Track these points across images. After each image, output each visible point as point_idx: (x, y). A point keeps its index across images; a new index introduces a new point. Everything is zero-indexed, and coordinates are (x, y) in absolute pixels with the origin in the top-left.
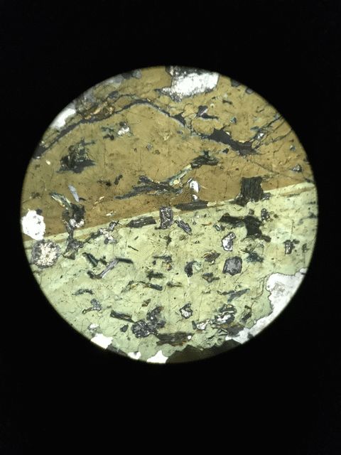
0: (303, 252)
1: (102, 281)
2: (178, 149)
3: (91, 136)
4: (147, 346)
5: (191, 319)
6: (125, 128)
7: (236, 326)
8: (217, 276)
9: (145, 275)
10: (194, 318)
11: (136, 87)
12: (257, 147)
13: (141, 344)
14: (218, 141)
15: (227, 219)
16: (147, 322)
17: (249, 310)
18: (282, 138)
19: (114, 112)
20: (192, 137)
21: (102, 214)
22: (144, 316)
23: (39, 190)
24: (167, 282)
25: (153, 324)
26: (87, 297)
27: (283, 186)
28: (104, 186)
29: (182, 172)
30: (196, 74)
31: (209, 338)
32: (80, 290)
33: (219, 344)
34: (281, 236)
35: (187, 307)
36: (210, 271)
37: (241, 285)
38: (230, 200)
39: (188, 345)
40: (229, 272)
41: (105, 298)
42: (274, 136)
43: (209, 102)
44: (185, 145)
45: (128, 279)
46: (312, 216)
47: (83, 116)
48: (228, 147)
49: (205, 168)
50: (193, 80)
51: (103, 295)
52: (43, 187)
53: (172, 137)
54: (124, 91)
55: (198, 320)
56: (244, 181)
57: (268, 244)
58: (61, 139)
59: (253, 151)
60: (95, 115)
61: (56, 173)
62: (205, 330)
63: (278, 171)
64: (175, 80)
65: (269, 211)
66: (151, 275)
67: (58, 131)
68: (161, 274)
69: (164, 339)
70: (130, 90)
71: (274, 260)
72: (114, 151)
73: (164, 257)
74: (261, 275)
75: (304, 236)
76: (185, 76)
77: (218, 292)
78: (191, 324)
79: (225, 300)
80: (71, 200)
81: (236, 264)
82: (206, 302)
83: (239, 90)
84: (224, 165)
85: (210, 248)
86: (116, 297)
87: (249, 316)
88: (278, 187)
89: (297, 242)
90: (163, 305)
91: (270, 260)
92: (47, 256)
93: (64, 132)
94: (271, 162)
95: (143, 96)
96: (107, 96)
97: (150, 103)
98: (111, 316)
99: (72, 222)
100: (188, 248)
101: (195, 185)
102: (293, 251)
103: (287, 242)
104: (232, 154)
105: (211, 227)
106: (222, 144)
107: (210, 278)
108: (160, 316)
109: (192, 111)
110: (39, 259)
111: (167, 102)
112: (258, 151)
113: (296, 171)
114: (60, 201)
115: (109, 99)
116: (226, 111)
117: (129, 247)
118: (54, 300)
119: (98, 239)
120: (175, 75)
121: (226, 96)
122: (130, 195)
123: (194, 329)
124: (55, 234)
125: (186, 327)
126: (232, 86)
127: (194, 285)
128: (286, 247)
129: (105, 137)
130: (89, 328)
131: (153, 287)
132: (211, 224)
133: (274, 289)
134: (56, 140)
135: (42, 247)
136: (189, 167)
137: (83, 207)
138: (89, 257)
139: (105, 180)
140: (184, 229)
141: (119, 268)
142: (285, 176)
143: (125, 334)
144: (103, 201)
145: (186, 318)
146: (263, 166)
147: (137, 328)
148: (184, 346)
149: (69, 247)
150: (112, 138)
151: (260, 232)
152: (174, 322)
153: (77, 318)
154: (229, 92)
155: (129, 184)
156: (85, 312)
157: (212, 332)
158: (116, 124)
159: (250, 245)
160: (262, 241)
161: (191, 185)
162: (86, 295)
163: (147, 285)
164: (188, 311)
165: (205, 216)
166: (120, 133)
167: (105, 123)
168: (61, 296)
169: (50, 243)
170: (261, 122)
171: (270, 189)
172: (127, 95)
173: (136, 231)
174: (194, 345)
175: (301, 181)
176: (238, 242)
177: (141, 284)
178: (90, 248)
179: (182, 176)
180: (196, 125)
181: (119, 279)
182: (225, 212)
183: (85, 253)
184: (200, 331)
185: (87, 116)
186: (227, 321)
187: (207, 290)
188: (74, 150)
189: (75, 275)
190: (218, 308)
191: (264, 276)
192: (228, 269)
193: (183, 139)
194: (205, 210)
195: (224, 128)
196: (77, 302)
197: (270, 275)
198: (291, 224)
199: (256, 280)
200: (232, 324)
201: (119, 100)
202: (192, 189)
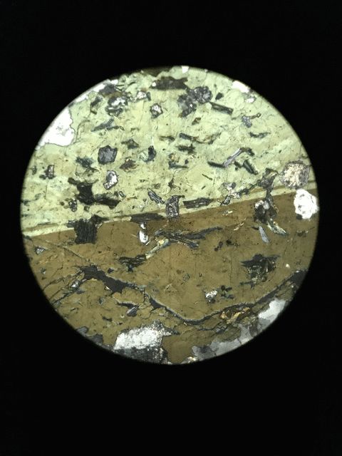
0: (35, 167)
1: (240, 145)
2: (158, 275)
3: (244, 291)
4: (197, 78)
5: (152, 103)
6: (210, 297)
7: (110, 93)
8: (124, 145)
9: (196, 150)
10: (149, 104)
11: (198, 338)
12: (79, 274)
13: (203, 80)
14: (118, 282)
15: (111, 203)
16: (196, 102)
17: (94, 109)
18: (54, 282)
19: (220, 313)
20: (144, 286)
21: (236, 214)
22: (199, 108)
23: (297, 238)
24: (176, 142)
25: (190, 100)
26: (256, 130)
27: (54, 233)
28: (233, 241)
29: (155, 252)
30: (137, 348)
31: (131, 84)
32: (263, 137)
33: (124, 77)
34: (58, 184)
35: (155, 115)
36: (131, 151)
37: (100, 136)
38: (108, 222)
39: (156, 76)
41: (237, 129)
42: (62, 285)
44: (151, 278)
45: (213, 147)
46: (26, 202)
47: (252, 310)
48: (108, 275)
49: (132, 255)
50: (141, 342)
51: (240, 131)
52: (294, 242)
53: (164, 287)
54: (210, 333)
55: (145, 101)
56: (93, 240)
57: (71, 176)
58: (274, 289)
59: (85, 270)
60: (239, 311)
61: (281, 255)
62: (138, 92)
63: (58, 248)
64: (159, 343)
65: (69, 209)
66: (191, 150)
67: (277, 297)
68: (180, 150)
69: (180, 84)
70: (203, 334)
71: (65, 159)
72: (222, 275)
73: (177, 167)
74: (79, 145)
75: (35, 183)
76: (148, 347)
77: (123, 130)
78: (152, 98)
79: (117, 121)
80: (267, 228)
81: (104, 157)
82: (135, 120)
83: (95, 331)
84: (113, 258)
85: (129, 175)
86: (226, 128)
87: (93, 104)
88: (60, 233)
89: (42, 177)
90: (180, 119)
91: (70, 160)
92: (293, 173)
93: (271, 297)
94: (65, 258)
95: (191, 329)
96: (227, 330)
97: (184, 321)
98: (232, 110)
99: (266, 207)
100: (152, 175)
101: (143, 238)
102: (46, 168)
103: (52, 177)
104: (104, 268)
105: (128, 197)
106: (114, 278)
107: (131, 144)
108: (183, 107)
109: (143, 311)
110: (301, 170)
111: (168, 322)
112: (79, 269)
113: (40, 249)
114: (278, 227)
115: (225, 327)
116: (109, 311)
117: (211, 179)
118: (288, 129)
119: (242, 188)
120: (159, 348)
121: (109, 326)
122: (208, 231)
123: (149, 93)
124: (285, 195)
125: (157, 95)
126: (102, 335)
127: (147, 137)
128: (53, 172)
129: (230, 289)
130: (255, 99)
131: (188, 137)
132: (128, 199)
133: (67, 130)
134: (279, 288)
135: (298, 182)
136: (148, 257)
137: (255, 220)
138: (251, 170)
139: (232, 247)
140: (155, 195)
141: (223, 158)
142: (52, 244)
143: (219, 91)
144: (235, 226)
145: (157, 104)
146: (74, 254)
147: (206, 96)
148: (160, 76)
149: (271, 181)
150: (223, 288)
151: (79, 188)
152: (167, 103)
153: (266, 109)
154: (105, 329)
155: (209, 242)
156: (258, 115)
157: (131, 89)
158: (218, 301)
159: (89, 175)
160: (77, 179)
161: (147, 237)
162: (256, 132)
163: (195, 139)
164: (154, 111)
165: (134, 207)
166: (215, 293)
167: (230, 303)
168: (281, 133)
169: (289, 186)
170: (75, 299)
171: (68, 231)
172: (207, 330)
173: (204, 194)
174: (150, 76)
175: (36, 237)
176: (101, 179)
177: (201, 141)
178: (250, 180)
179: (155, 248)
180: (139, 298)
181: (223, 147)
182: (114, 210)
183: (255, 174)
184: (143, 91)
185: (248, 311)
186: (115, 99)
187: (134, 132)
188: (261, 277)
189: (267, 153)
190: (124, 113)
191: (76, 144)
192: (112, 152)
193: (153, 284)
194: (133, 213)
195: (112, 294)
196: (266, 125)
197: (71, 145)
198: (47, 195)
199: (84, 140)
200: (111, 96)
201: (214, 325)
202: (146, 234)
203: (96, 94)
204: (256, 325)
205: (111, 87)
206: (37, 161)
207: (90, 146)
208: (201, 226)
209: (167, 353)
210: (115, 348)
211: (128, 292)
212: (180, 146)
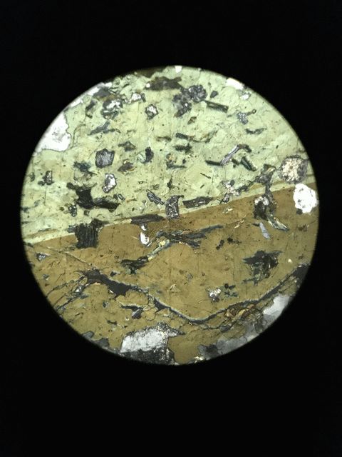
0: (33, 173)
1: (237, 142)
2: (161, 276)
3: (247, 288)
4: (191, 77)
5: (146, 104)
6: (213, 295)
7: (105, 96)
8: (121, 148)
9: (194, 149)
10: (144, 105)
11: (203, 337)
12: (82, 278)
13: (197, 79)
14: (122, 284)
15: (111, 206)
16: (191, 101)
17: (89, 113)
18: (57, 288)
19: (225, 311)
20: (147, 288)
21: (236, 211)
22: (194, 107)
23: (300, 234)
24: (172, 142)
25: (185, 99)
26: (252, 126)
27: (55, 239)
28: (234, 239)
29: (157, 253)
30: (144, 350)
31: (125, 86)
32: (259, 134)
33: (118, 79)
34: (57, 189)
35: (151, 116)
36: (128, 153)
37: (96, 140)
38: (108, 225)
39: (149, 76)
40: (108, 153)
41: (233, 126)
42: (65, 290)
43: (131, 322)
44: (154, 280)
45: (210, 145)
46: (26, 209)
47: (256, 308)
48: (111, 279)
49: (130, 258)
50: (147, 344)
51: (236, 129)
52: (295, 237)
53: (167, 288)
54: (216, 332)
55: (140, 103)
56: (94, 244)
57: (69, 181)
58: (278, 285)
59: (86, 274)
60: (244, 309)
61: (282, 250)
62: (133, 93)
63: (61, 254)
64: (165, 344)
65: (69, 215)
66: (188, 149)
67: (281, 292)
68: (177, 150)
69: (174, 84)
70: (209, 333)
71: (63, 164)
72: (225, 273)
74: (76, 150)
75: (33, 190)
76: (154, 348)
77: (119, 132)
78: (147, 99)
79: (113, 124)
80: (268, 224)
81: (101, 161)
82: (132, 122)
83: (100, 334)
84: (115, 260)
85: (127, 177)
86: (222, 126)
87: (88, 108)
88: (61, 238)
89: (41, 183)
90: (176, 118)
91: (67, 165)
92: (291, 168)
93: (275, 292)
94: (67, 263)
95: (196, 328)
96: (233, 328)
97: (189, 321)
98: (227, 108)
99: (266, 202)
100: (150, 177)
101: (144, 240)
102: (44, 174)
103: (50, 183)
104: (106, 272)
105: (128, 199)
106: (117, 281)
107: (128, 147)
108: (178, 107)
109: (148, 313)
110: (299, 165)
111: (173, 322)
112: (81, 274)
113: (42, 255)
114: (278, 222)
115: (230, 325)
116: (114, 314)
117: (209, 178)
118: (284, 125)
119: (241, 185)
120: (165, 349)
121: (114, 329)
122: (208, 230)
123: (143, 94)
124: (284, 190)
125: (152, 96)
126: (107, 339)
127: (144, 138)
128: (52, 178)
129: (234, 287)
130: (250, 95)
131: (185, 137)
132: (128, 202)
133: (63, 135)
134: (282, 284)
135: (296, 175)
136: (150, 259)
137: (255, 217)
138: (249, 167)
139: (234, 244)
140: (154, 196)
141: (220, 156)
142: (54, 250)
143: (213, 89)
144: (235, 224)
145: (152, 105)
146: (76, 259)
147: (201, 95)
148: (154, 76)
149: (269, 177)
150: (226, 286)
151: (78, 193)
152: (163, 101)
153: (261, 105)
154: (111, 333)
155: (210, 240)
156: (254, 112)
157: (125, 91)
158: (222, 300)
159: (87, 180)
160: (75, 183)
161: (148, 240)
162: (253, 128)
163: (192, 138)
164: (149, 112)
165: (133, 209)
166: (219, 291)
167: (234, 301)
168: (278, 128)
169: (288, 180)
170: (79, 304)
171: (69, 236)
172: (212, 329)
173: (203, 193)
174: (143, 78)
175: (37, 244)
176: (100, 182)
177: (198, 140)
178: (248, 177)
179: (157, 249)
180: (143, 299)
181: (220, 144)
182: (114, 213)
183: (254, 171)
184: (138, 92)
185: (253, 307)
186: (111, 102)
187: (130, 134)
188: (264, 274)
189: (264, 149)
190: (119, 115)
191: (73, 149)
192: (110, 155)
193: (156, 286)
194: (133, 216)
195: (116, 297)
196: (262, 121)
197: (68, 149)
198: (46, 201)
199: (81, 145)
200: (105, 99)
201: (220, 324)
202: (147, 236)
203: (91, 97)
204: (262, 322)
205: (106, 90)
206: (35, 168)
207: (87, 150)
208: (202, 225)
209: (174, 354)
210: (121, 352)
211: (132, 294)
212: (177, 146)
